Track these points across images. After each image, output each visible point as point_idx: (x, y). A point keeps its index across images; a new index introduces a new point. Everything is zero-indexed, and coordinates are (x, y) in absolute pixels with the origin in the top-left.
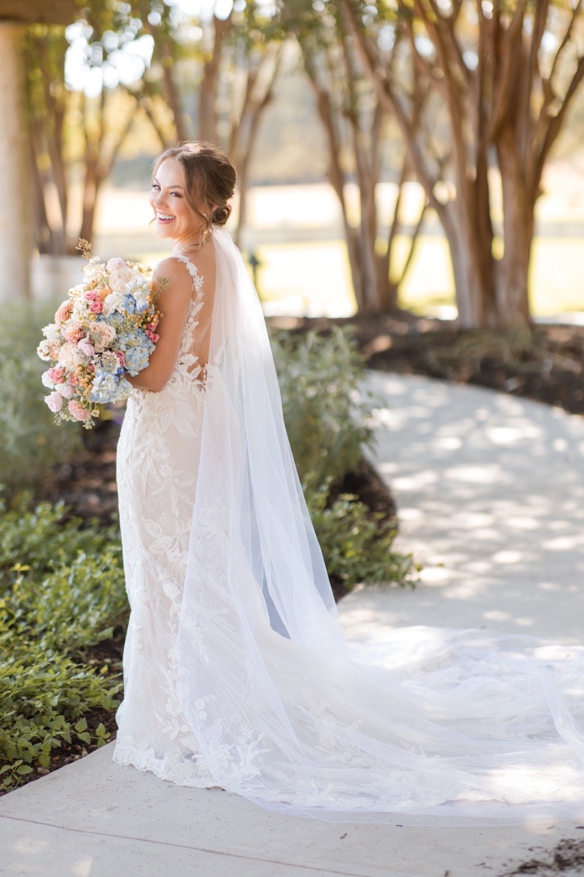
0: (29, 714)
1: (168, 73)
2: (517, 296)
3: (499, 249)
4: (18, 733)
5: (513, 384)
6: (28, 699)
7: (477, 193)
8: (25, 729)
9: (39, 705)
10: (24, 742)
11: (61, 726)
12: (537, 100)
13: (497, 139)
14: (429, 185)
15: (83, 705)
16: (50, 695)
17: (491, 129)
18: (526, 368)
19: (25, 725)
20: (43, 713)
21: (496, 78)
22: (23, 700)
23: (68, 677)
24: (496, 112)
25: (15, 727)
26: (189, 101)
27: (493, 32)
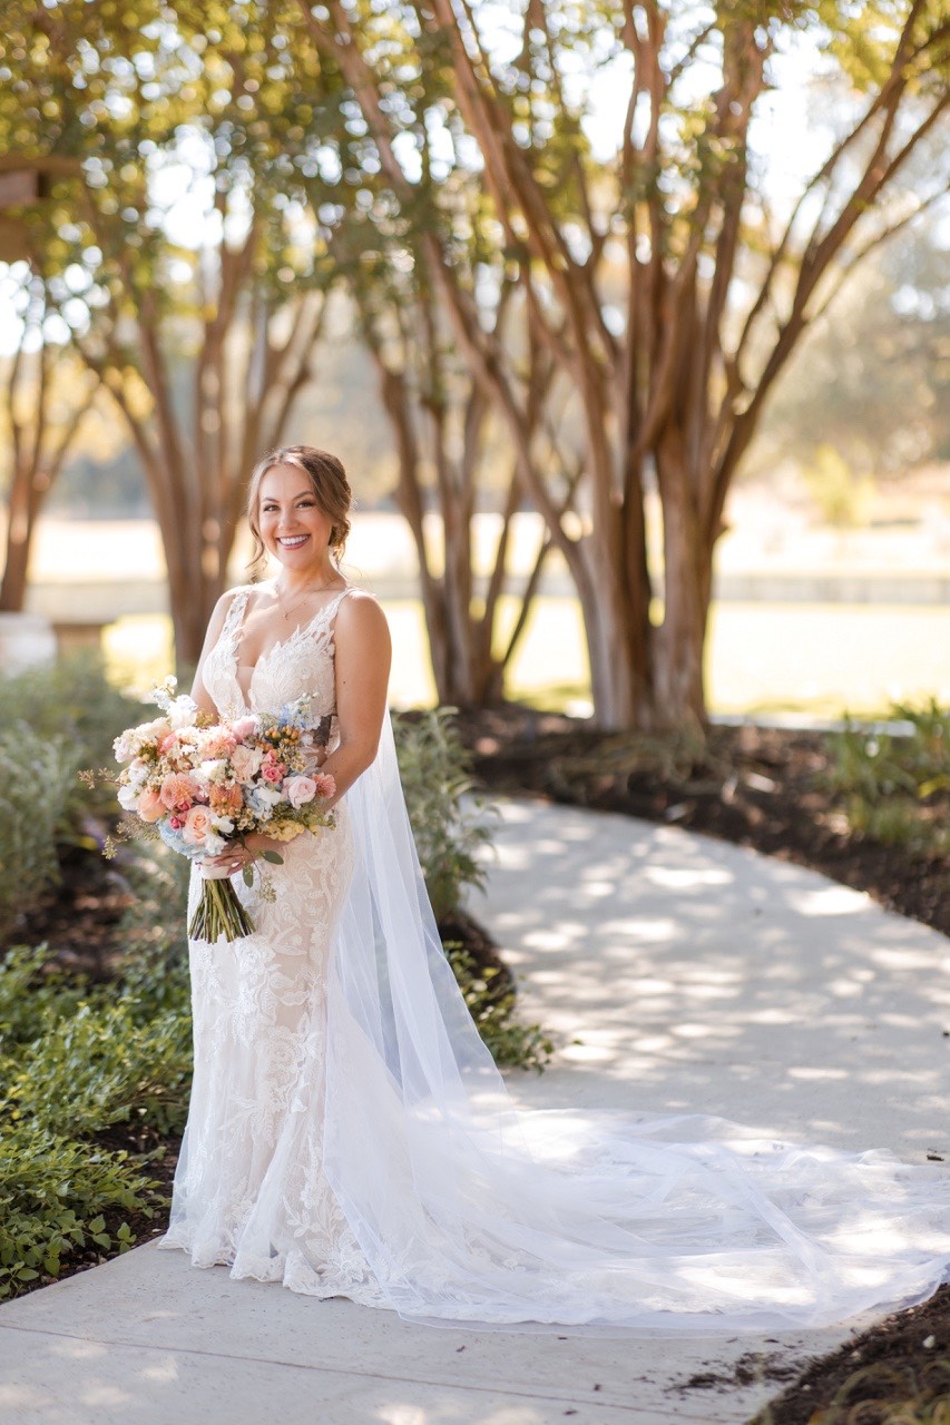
0: (30, 1207)
1: (151, 336)
2: (685, 681)
3: (658, 613)
4: (14, 1230)
5: (678, 812)
6: (27, 1188)
7: (625, 525)
8: (25, 1225)
9: (41, 1194)
10: (27, 1239)
11: (71, 1224)
12: (718, 386)
13: (656, 446)
14: (554, 517)
15: (97, 1200)
16: (55, 1183)
17: (647, 431)
18: (697, 788)
19: (22, 1220)
20: (47, 1207)
21: (656, 356)
22: (19, 1189)
23: (77, 1161)
24: (655, 405)
25: (10, 1223)
26: (180, 378)
27: (652, 286)
